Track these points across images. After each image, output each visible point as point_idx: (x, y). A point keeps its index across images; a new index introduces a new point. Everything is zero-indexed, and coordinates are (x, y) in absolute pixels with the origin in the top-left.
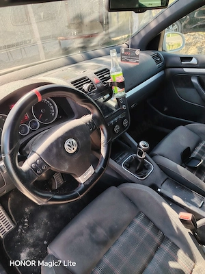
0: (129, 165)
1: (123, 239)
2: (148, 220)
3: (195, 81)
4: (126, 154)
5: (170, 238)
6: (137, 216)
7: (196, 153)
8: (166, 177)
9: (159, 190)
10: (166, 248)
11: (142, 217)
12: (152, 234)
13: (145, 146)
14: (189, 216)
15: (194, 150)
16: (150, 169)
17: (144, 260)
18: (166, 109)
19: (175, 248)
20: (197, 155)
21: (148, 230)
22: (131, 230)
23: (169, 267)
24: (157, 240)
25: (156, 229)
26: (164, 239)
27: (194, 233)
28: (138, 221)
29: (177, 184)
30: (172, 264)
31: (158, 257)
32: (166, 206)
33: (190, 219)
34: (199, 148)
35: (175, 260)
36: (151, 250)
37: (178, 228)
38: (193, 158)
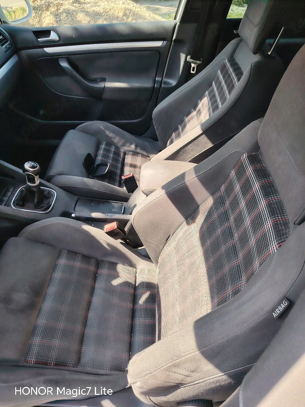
0: (22, 202)
1: (52, 290)
2: (72, 254)
3: (64, 64)
4: (11, 190)
5: (105, 259)
6: (59, 257)
7: (99, 159)
8: (76, 198)
9: (73, 215)
10: (104, 271)
11: (65, 254)
12: (84, 266)
13: (33, 167)
14: (113, 225)
15: (96, 155)
16: (53, 195)
17: (86, 296)
18: (41, 112)
19: (113, 266)
20: (102, 160)
21: (78, 264)
22: (58, 275)
23: (114, 286)
24: (92, 268)
25: (86, 258)
26: (98, 264)
27: (125, 241)
28: (62, 261)
29: (91, 201)
30: (115, 282)
31: (100, 285)
32: (87, 228)
33: (116, 227)
34: (101, 152)
35: (117, 276)
36: (90, 282)
37: (109, 245)
38: (99, 165)
